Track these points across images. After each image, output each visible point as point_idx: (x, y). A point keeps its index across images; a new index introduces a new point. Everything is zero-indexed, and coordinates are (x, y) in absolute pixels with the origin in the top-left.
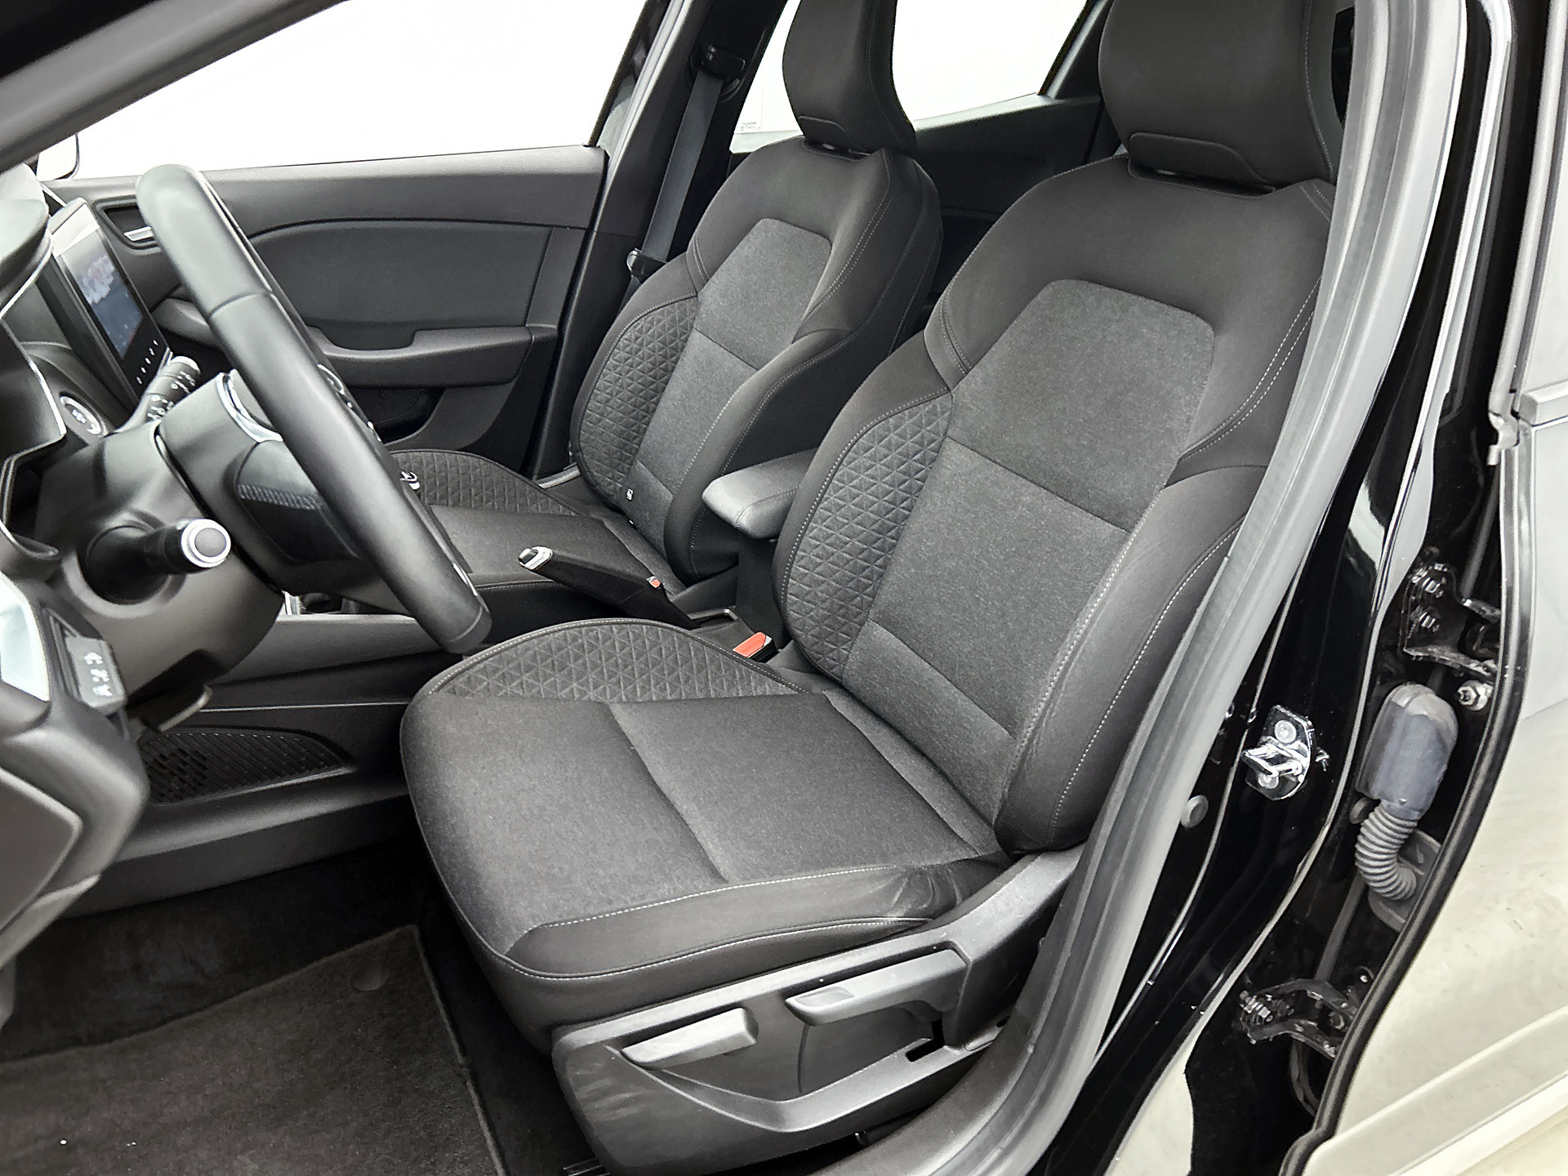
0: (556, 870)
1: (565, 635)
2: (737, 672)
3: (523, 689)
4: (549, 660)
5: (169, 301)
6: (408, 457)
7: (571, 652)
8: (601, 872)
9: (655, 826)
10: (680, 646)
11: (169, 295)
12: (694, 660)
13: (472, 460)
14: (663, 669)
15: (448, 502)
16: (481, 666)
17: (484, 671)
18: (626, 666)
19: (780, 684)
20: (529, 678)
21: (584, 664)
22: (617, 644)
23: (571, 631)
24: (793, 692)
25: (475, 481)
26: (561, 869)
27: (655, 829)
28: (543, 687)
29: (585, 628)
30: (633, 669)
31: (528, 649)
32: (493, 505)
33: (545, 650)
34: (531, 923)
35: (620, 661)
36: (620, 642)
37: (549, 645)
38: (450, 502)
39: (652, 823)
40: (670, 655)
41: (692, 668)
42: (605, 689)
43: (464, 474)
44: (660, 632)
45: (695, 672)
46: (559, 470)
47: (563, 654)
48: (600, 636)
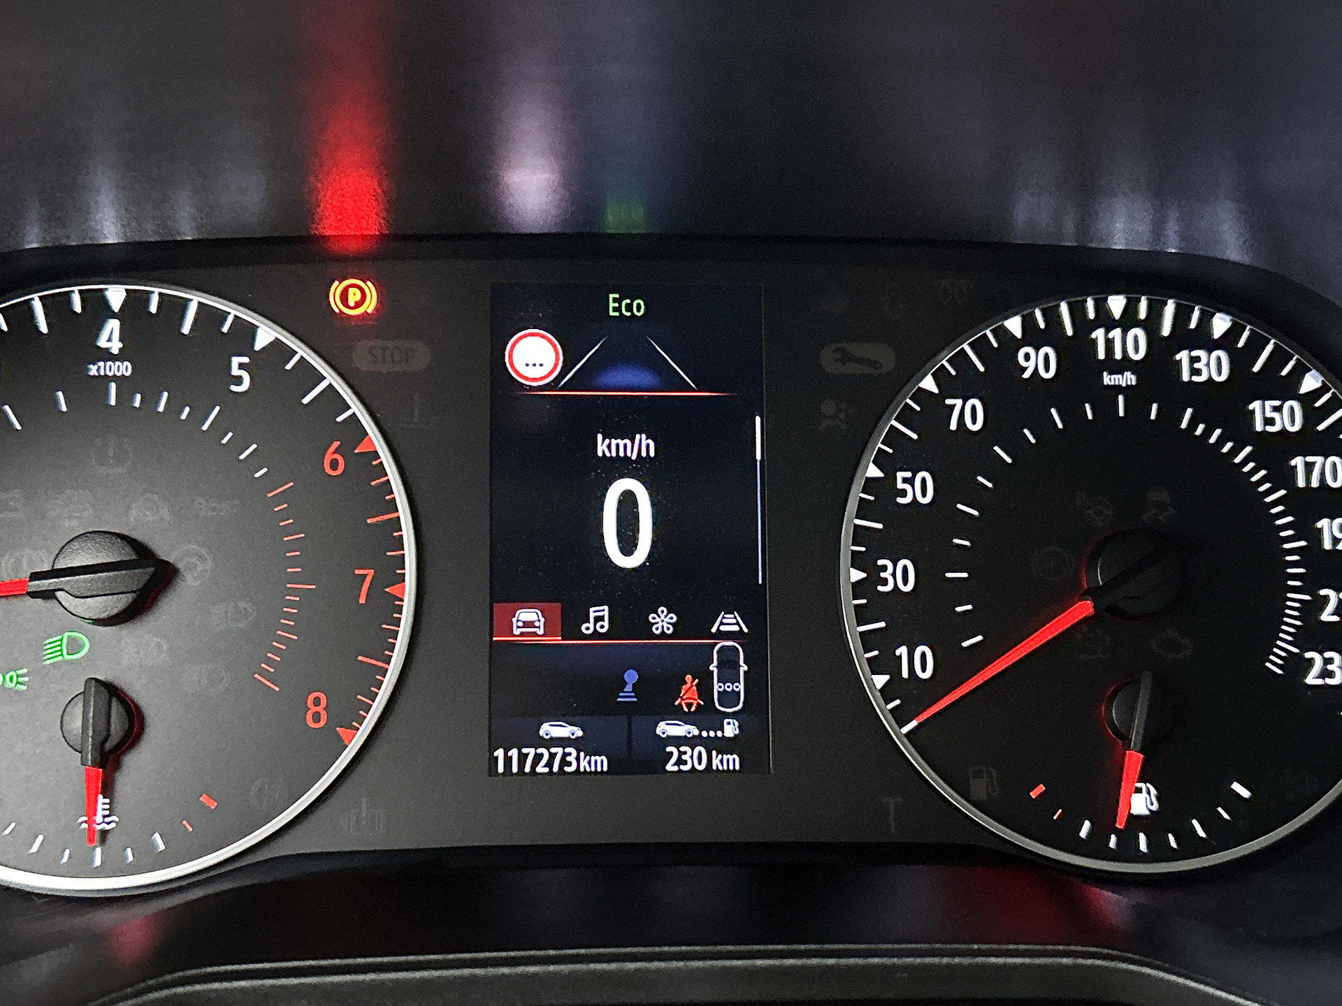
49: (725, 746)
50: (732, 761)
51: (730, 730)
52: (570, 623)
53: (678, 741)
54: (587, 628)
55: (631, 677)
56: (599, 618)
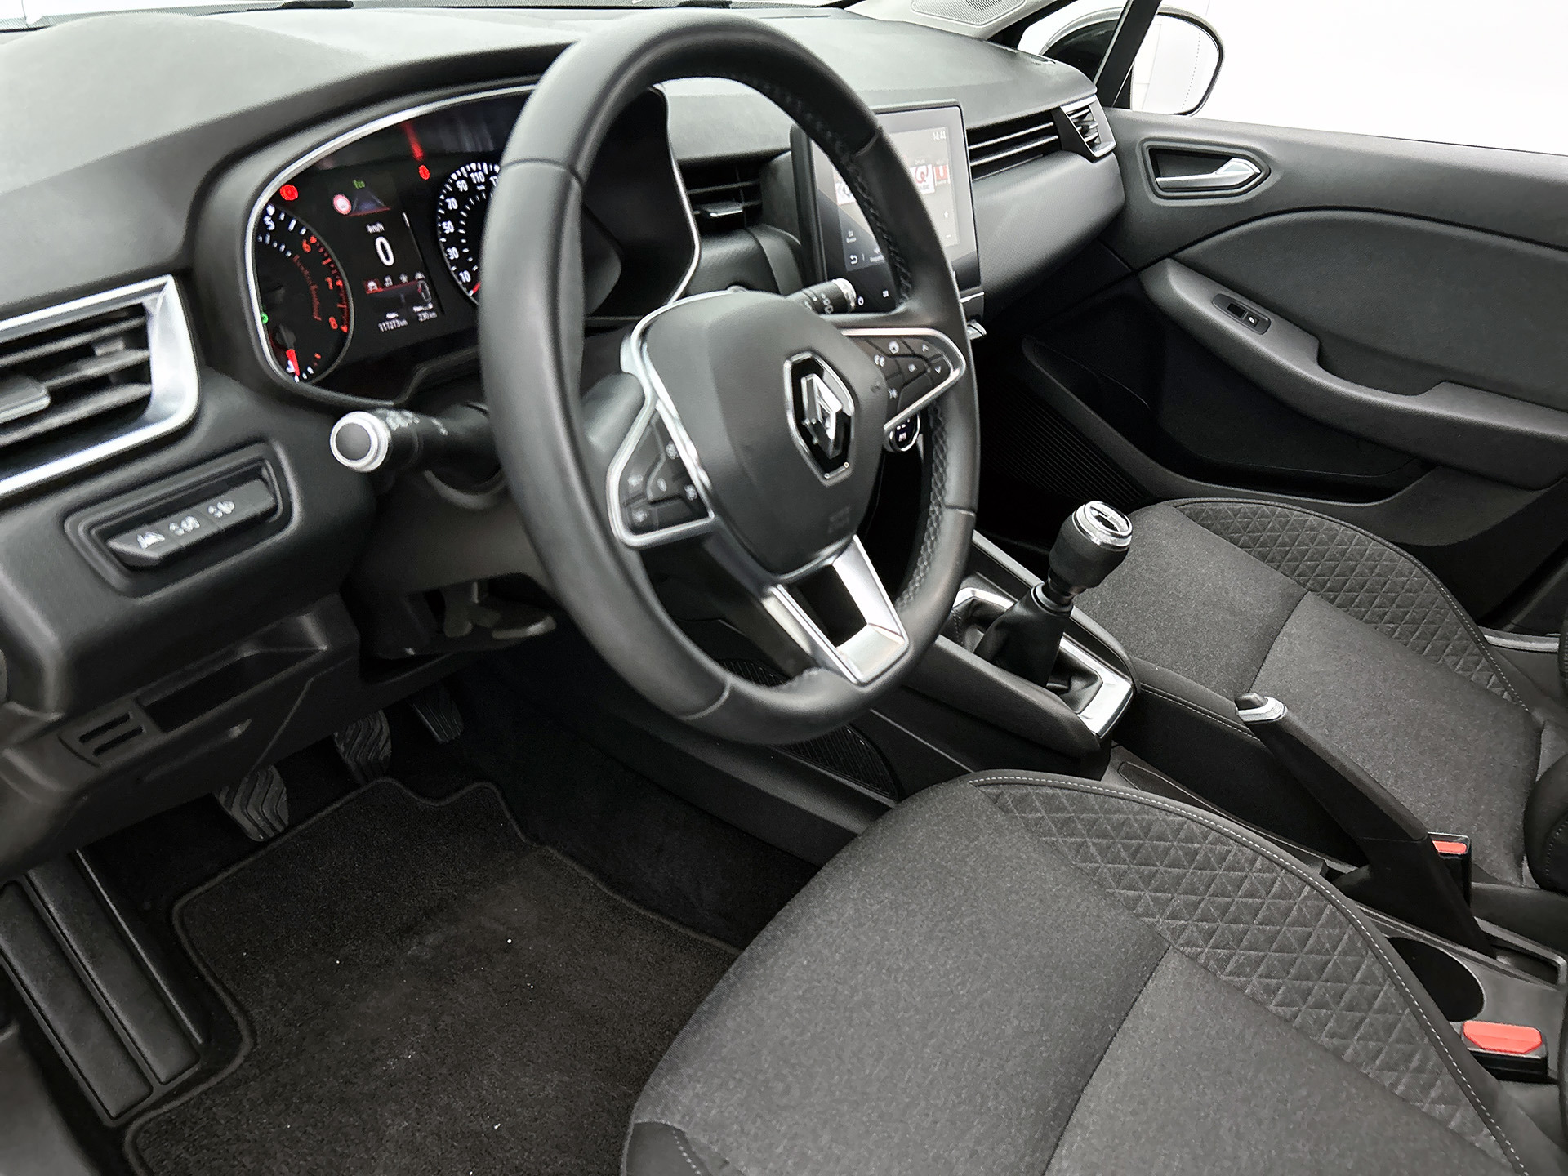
0: (780, 1086)
1: (1184, 823)
2: (1417, 1056)
3: (1078, 852)
4: (1135, 842)
5: (1168, 260)
6: (1321, 525)
7: (1172, 852)
8: (825, 1138)
9: (979, 1149)
10: (1345, 953)
11: (1171, 255)
12: (1354, 988)
13: (1404, 562)
14: (1292, 963)
15: (1336, 597)
16: (1050, 791)
17: (1048, 801)
18: (1236, 921)
19: (1486, 1131)
20: (1094, 844)
21: (1180, 878)
22: (1246, 884)
23: (1193, 826)
24: (1504, 1161)
25: (1389, 591)
26: (787, 1090)
27: (974, 1153)
28: (1106, 869)
29: (1218, 835)
30: (1245, 932)
31: (1118, 811)
32: (1394, 630)
33: (1141, 827)
34: (678, 1117)
35: (1233, 908)
36: (1252, 884)
37: (1150, 823)
38: (1338, 601)
39: (978, 1142)
40: (1318, 952)
41: (1341, 996)
42: (1184, 928)
43: (1379, 575)
44: (1327, 912)
45: (1342, 1004)
46: (1540, 632)
47: (1159, 846)
48: (1230, 857)
49: (430, 311)
50: (433, 315)
51: (430, 306)
52: (381, 284)
53: (421, 312)
54: (387, 284)
55: (402, 296)
56: (388, 281)
